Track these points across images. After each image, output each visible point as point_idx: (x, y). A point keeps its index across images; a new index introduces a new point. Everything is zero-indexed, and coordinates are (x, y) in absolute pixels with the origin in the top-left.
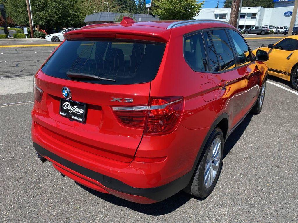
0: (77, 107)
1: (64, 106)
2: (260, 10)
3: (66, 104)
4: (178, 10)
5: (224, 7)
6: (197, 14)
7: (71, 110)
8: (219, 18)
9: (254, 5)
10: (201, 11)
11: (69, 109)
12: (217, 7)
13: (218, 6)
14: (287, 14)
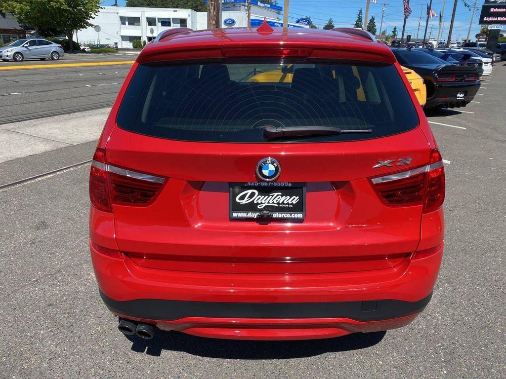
0: (280, 194)
1: (242, 198)
2: (190, 14)
3: (247, 194)
4: (57, 6)
5: (127, 6)
6: (93, 15)
7: (262, 203)
8: (129, 25)
9: (174, 5)
10: (100, 10)
11: (255, 202)
12: (116, 5)
13: (116, 3)
14: (228, 22)
